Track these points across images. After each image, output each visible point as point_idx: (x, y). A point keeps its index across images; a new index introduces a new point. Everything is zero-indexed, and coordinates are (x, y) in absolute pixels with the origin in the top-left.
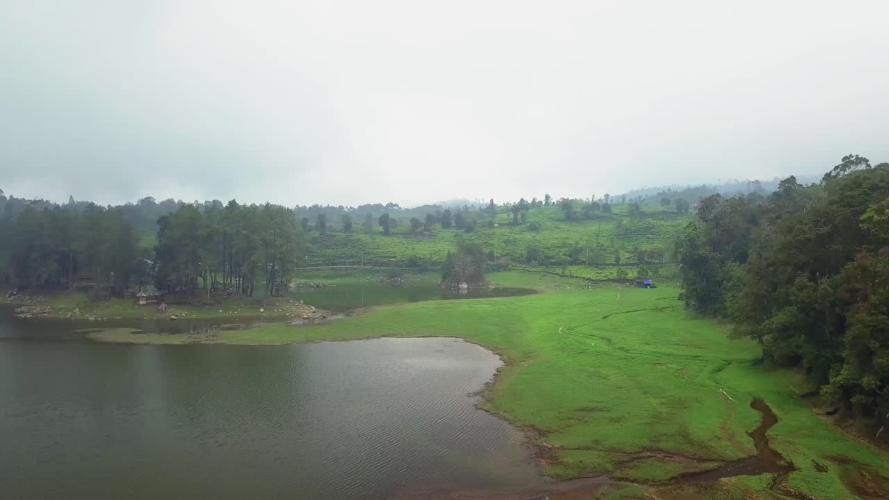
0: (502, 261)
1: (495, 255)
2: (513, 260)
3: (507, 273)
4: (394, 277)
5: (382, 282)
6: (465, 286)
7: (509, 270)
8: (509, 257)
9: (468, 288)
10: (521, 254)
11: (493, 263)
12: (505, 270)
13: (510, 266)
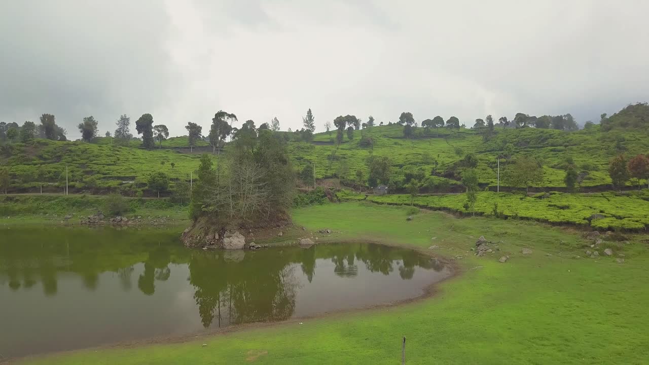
0: (325, 186)
1: (315, 176)
2: (345, 184)
3: (334, 207)
4: (118, 214)
5: (91, 223)
6: (237, 240)
7: (339, 201)
8: (338, 181)
9: (246, 248)
10: (359, 174)
11: (311, 189)
12: (332, 200)
13: (339, 194)
